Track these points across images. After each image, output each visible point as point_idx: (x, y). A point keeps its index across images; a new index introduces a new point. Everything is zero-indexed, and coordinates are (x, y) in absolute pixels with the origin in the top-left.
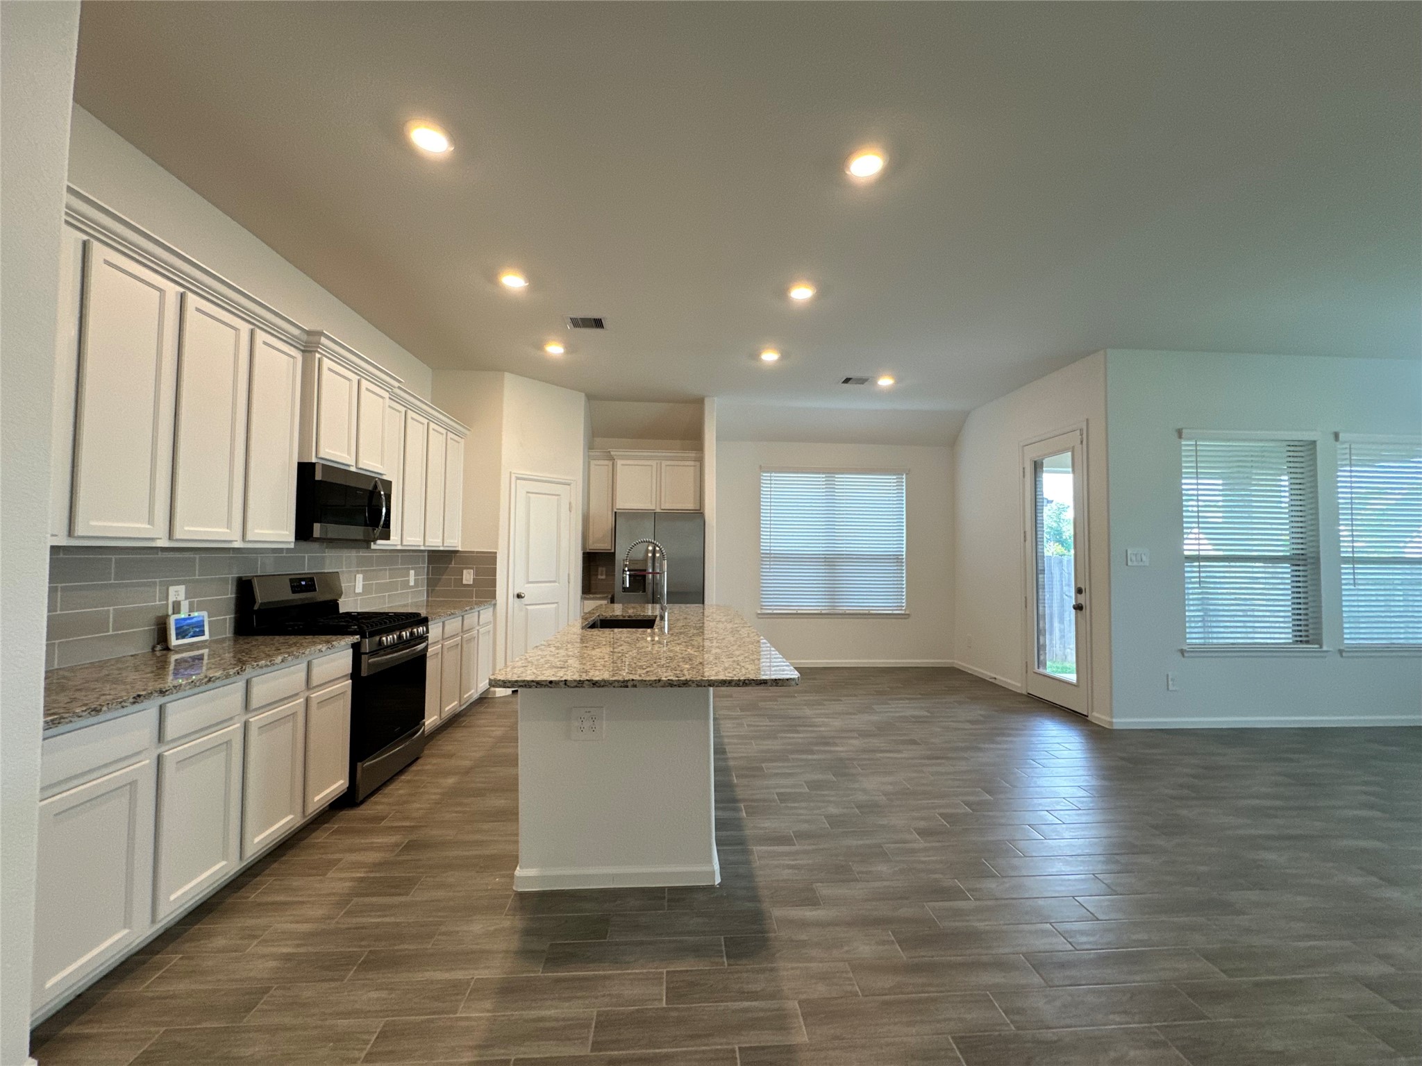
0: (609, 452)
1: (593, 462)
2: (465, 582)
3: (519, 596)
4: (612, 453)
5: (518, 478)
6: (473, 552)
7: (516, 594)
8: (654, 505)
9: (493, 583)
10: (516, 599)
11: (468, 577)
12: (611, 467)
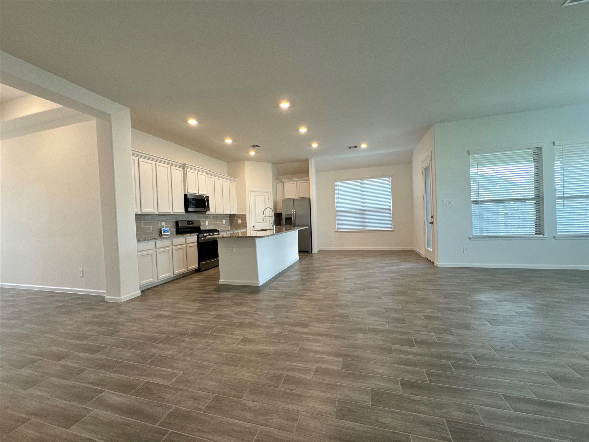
0: (281, 180)
1: (277, 184)
2: (239, 223)
3: (254, 227)
4: (282, 181)
5: (251, 192)
6: (240, 214)
7: (253, 226)
8: (296, 196)
9: (246, 223)
10: (253, 227)
11: (240, 221)
12: (283, 185)
